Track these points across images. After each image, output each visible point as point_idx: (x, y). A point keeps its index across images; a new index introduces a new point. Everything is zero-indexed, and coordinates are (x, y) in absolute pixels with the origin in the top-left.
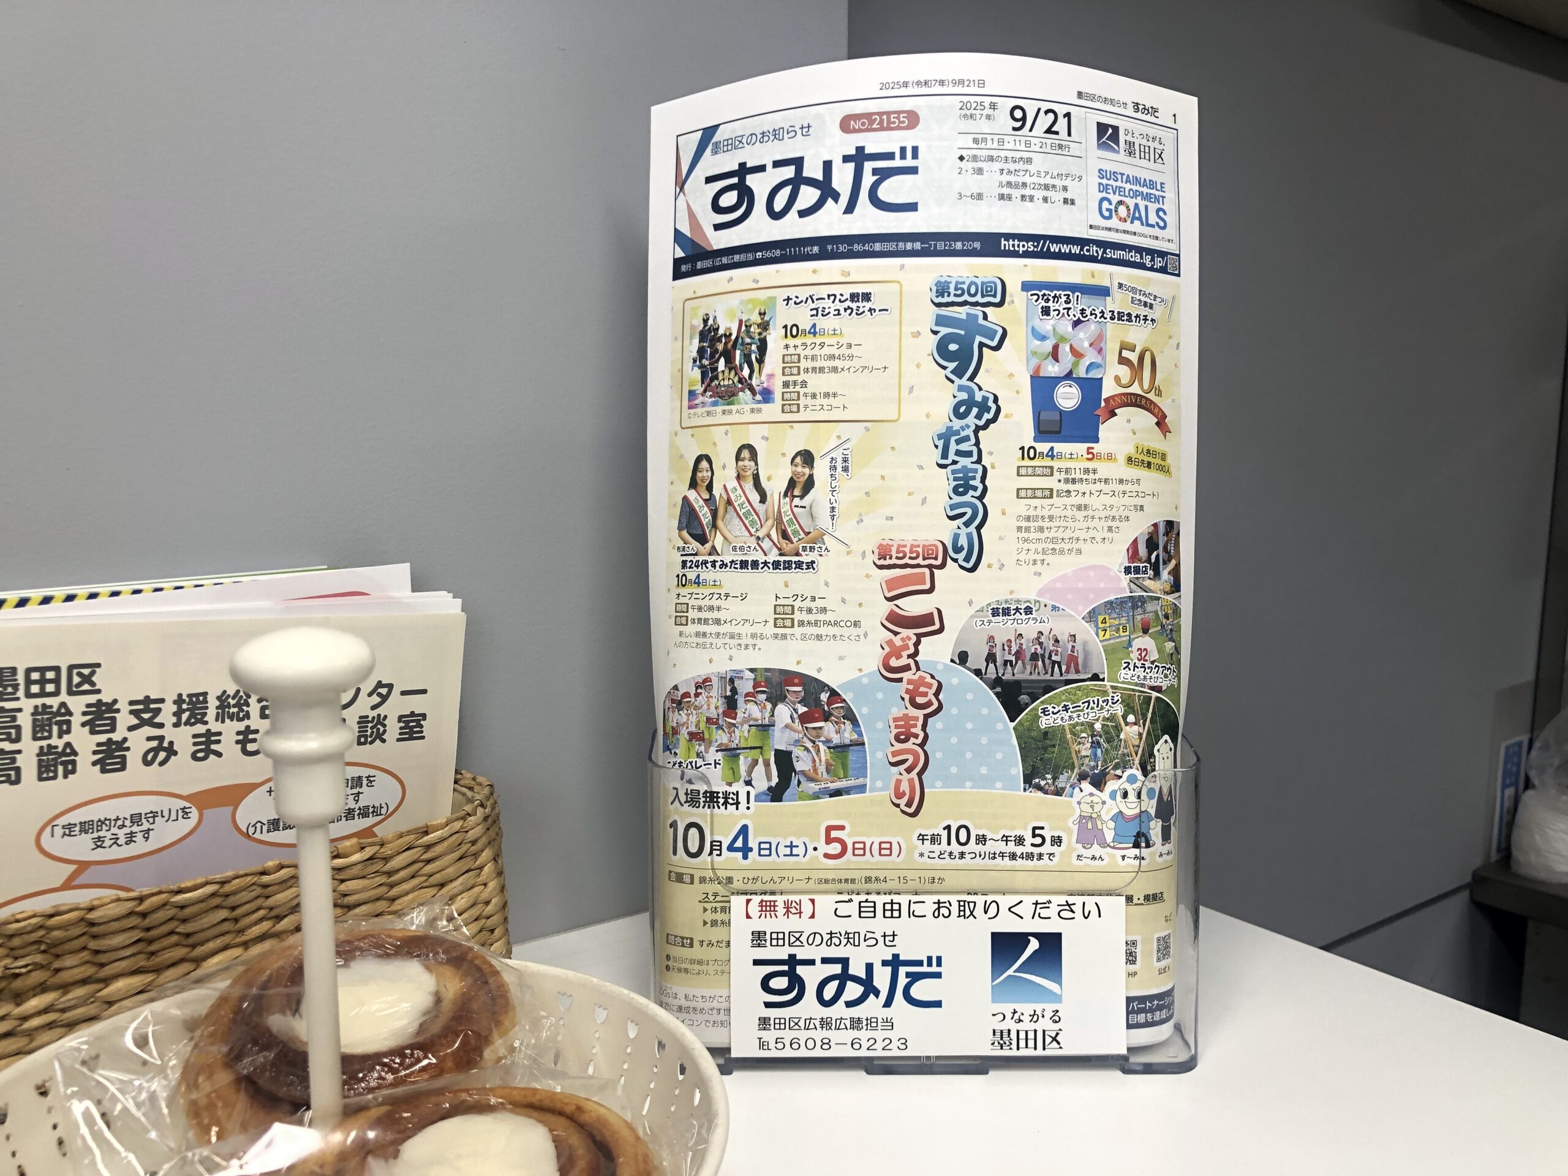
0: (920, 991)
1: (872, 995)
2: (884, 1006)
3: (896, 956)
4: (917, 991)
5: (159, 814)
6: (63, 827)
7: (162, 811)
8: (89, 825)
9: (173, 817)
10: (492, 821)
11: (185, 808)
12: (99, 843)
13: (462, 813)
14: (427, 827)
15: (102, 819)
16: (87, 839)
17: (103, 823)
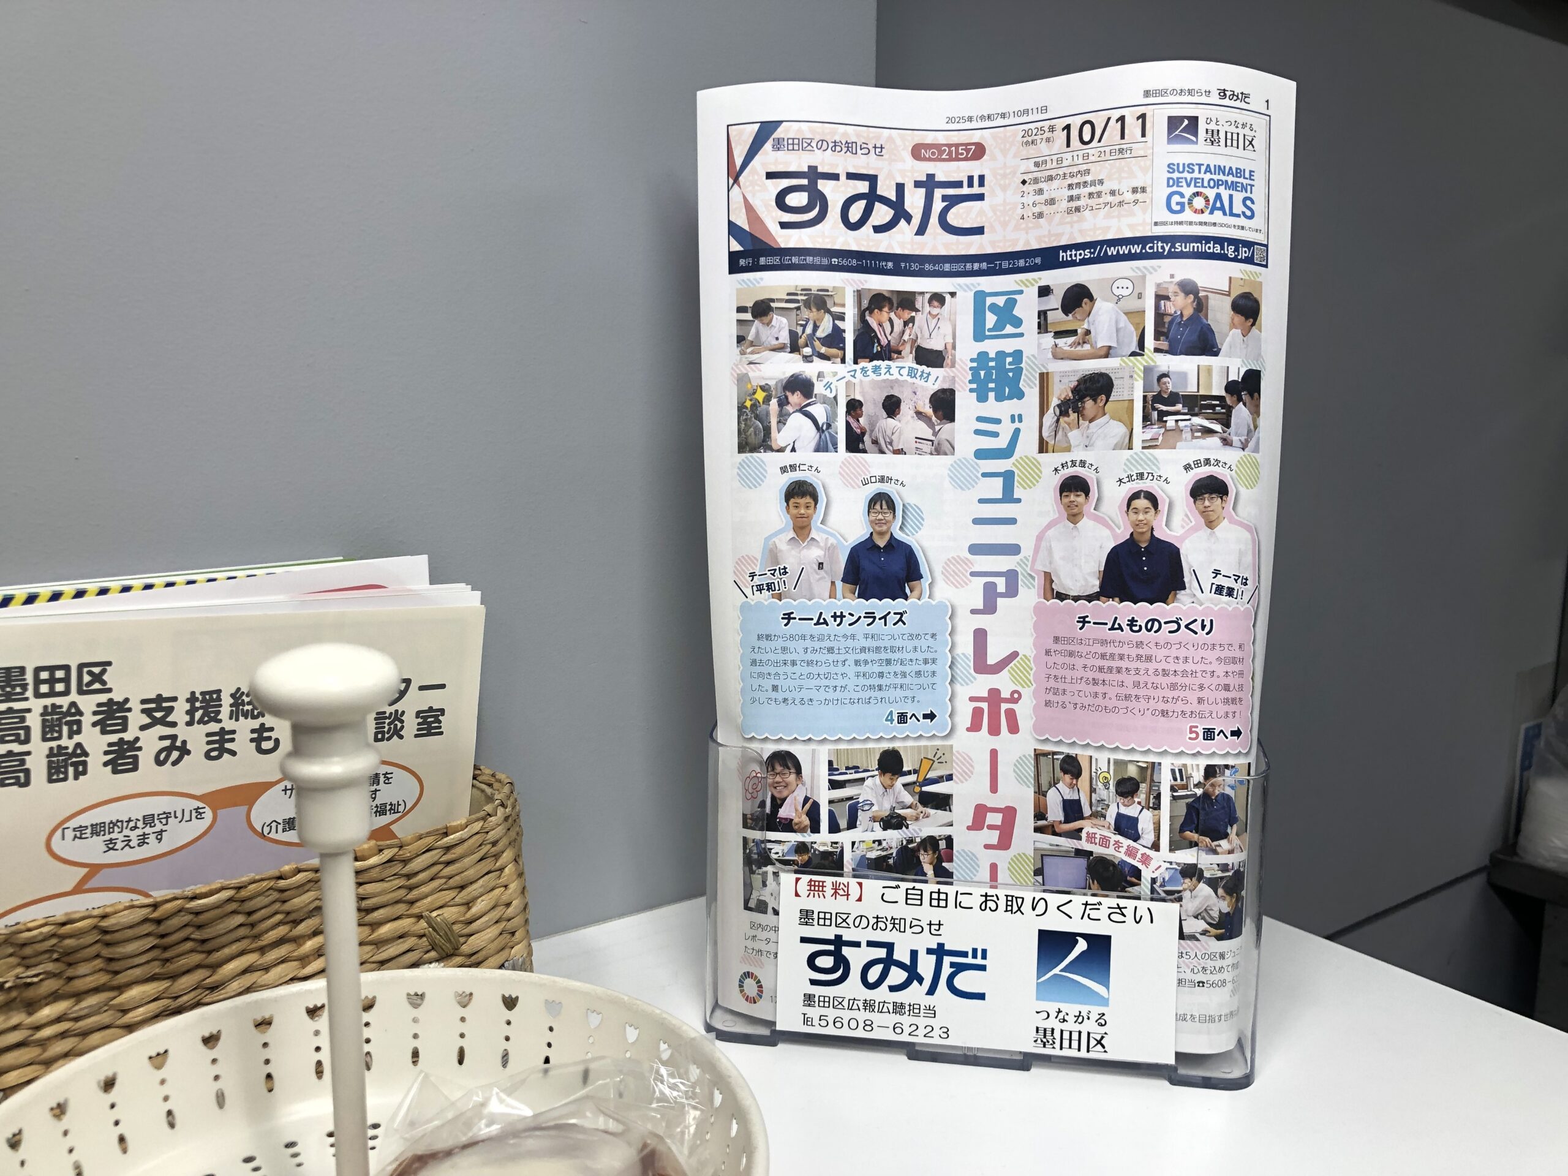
0: (963, 981)
1: (915, 982)
2: (928, 994)
3: (941, 946)
4: (960, 982)
5: (173, 815)
6: (74, 830)
7: (175, 812)
8: (101, 827)
9: (187, 817)
10: (512, 821)
11: (198, 808)
12: (111, 846)
13: (482, 814)
14: (447, 828)
15: (114, 821)
16: (98, 842)
17: (115, 825)
